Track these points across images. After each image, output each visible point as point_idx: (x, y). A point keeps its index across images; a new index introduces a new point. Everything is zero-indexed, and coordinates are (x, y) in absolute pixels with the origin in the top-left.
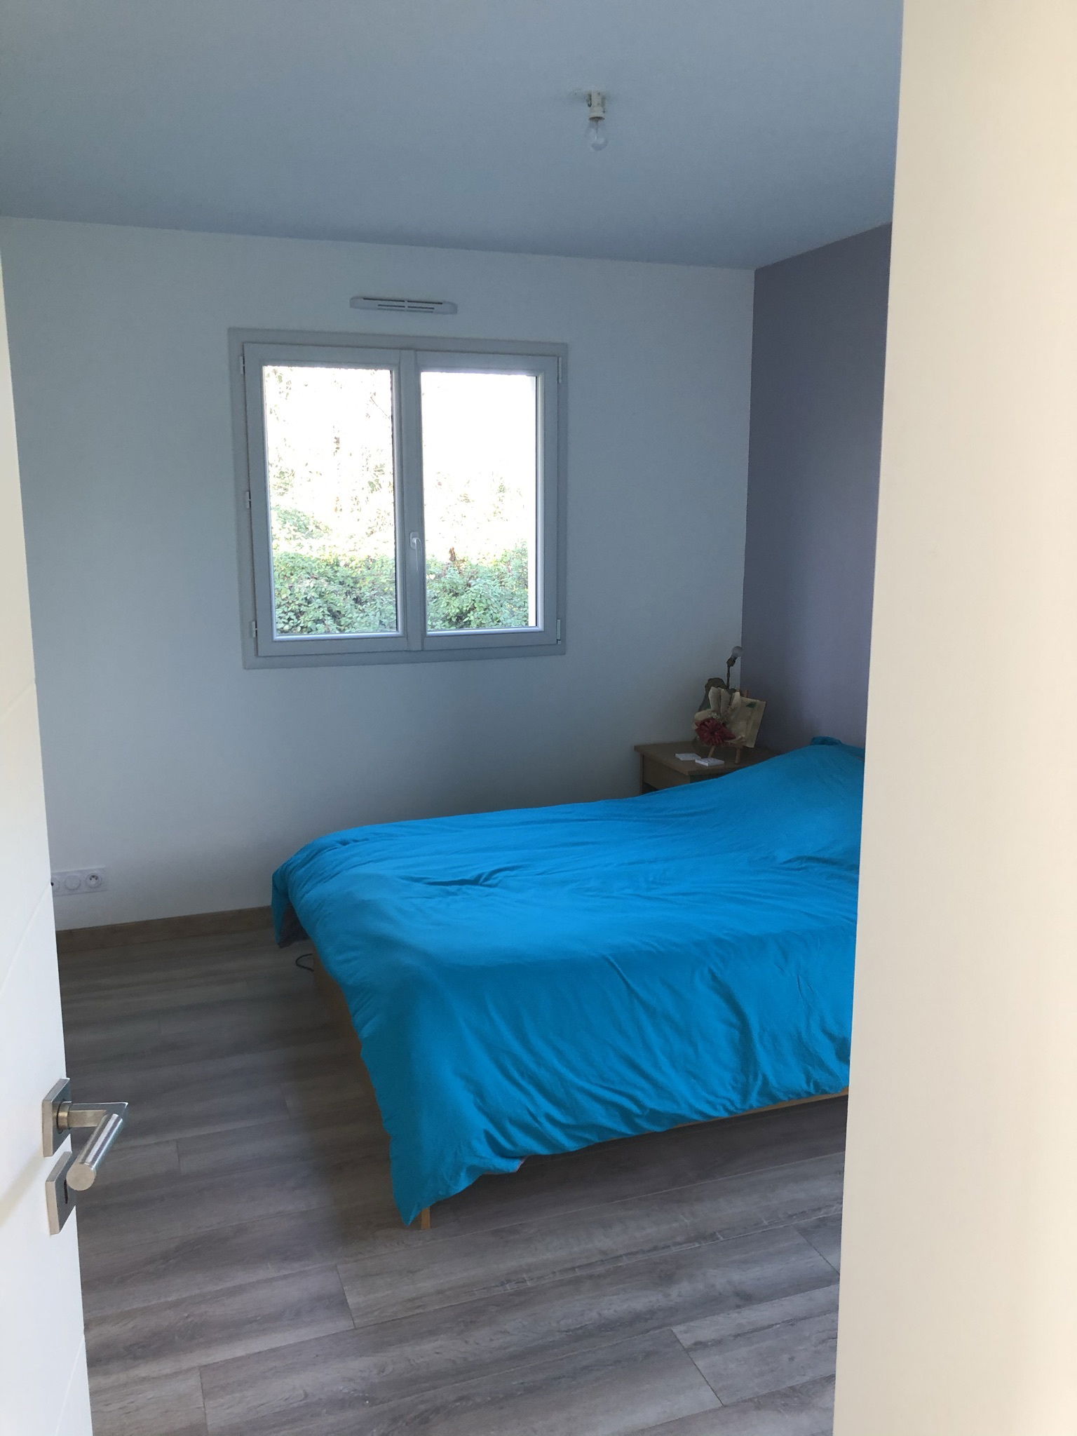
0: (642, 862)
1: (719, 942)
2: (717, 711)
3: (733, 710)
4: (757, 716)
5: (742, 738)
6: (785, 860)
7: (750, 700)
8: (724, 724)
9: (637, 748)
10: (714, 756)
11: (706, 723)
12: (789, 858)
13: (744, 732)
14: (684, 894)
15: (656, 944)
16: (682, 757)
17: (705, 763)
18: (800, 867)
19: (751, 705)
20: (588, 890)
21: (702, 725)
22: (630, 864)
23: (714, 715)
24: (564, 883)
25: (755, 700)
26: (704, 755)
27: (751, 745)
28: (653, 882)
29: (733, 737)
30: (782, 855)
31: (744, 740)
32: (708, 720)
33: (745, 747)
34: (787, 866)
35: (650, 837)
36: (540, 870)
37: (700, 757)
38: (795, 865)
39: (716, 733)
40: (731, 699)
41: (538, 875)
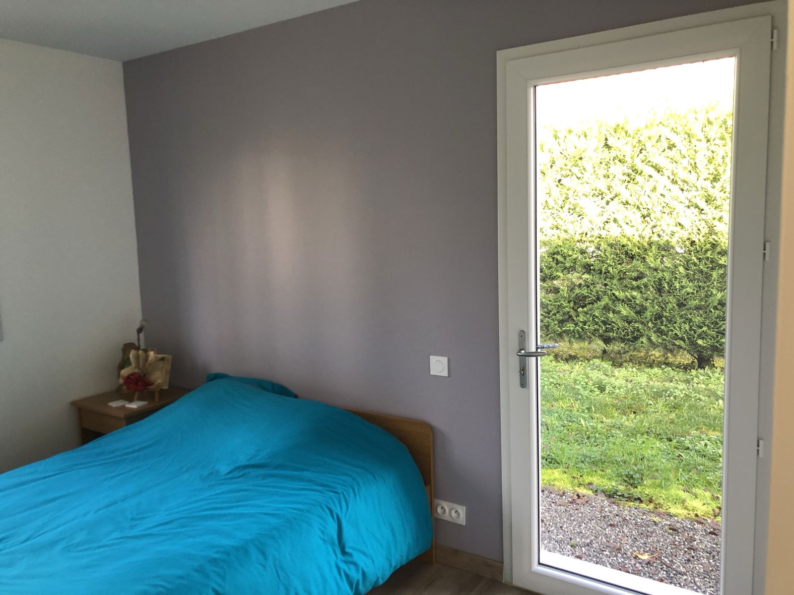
0: (114, 503)
1: (213, 561)
2: (138, 367)
3: (150, 364)
4: (168, 366)
5: (159, 384)
6: (227, 472)
7: (160, 356)
8: (144, 375)
9: (73, 404)
10: (141, 399)
11: (131, 377)
12: (229, 470)
13: (159, 378)
14: (162, 524)
15: (162, 583)
16: (114, 404)
17: (134, 406)
18: (240, 474)
19: (162, 359)
20: (77, 545)
21: (128, 378)
22: (107, 507)
23: (136, 370)
24: (53, 543)
25: (163, 356)
26: (131, 400)
27: (166, 387)
28: (133, 519)
29: (152, 384)
30: (224, 469)
31: (160, 385)
32: (132, 375)
33: (161, 389)
34: (229, 476)
35: (112, 477)
36: (24, 537)
37: (128, 402)
38: (236, 474)
39: (139, 383)
40: (147, 357)
41: (22, 543)
